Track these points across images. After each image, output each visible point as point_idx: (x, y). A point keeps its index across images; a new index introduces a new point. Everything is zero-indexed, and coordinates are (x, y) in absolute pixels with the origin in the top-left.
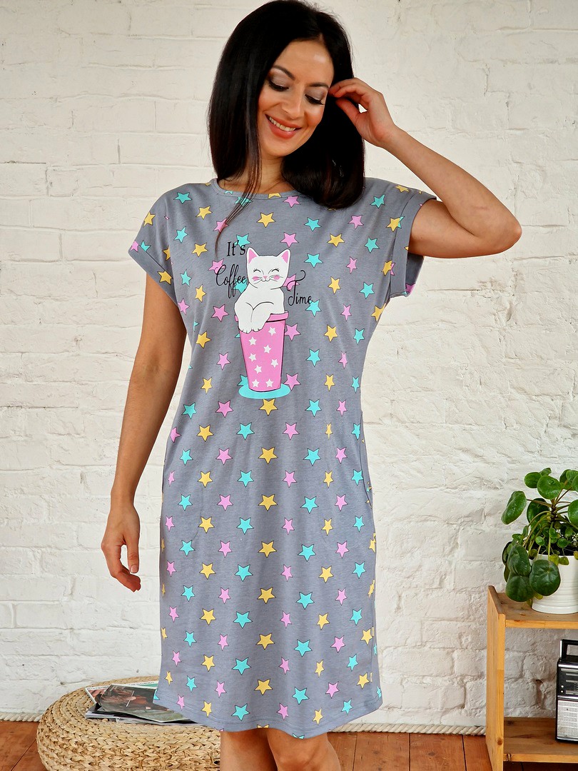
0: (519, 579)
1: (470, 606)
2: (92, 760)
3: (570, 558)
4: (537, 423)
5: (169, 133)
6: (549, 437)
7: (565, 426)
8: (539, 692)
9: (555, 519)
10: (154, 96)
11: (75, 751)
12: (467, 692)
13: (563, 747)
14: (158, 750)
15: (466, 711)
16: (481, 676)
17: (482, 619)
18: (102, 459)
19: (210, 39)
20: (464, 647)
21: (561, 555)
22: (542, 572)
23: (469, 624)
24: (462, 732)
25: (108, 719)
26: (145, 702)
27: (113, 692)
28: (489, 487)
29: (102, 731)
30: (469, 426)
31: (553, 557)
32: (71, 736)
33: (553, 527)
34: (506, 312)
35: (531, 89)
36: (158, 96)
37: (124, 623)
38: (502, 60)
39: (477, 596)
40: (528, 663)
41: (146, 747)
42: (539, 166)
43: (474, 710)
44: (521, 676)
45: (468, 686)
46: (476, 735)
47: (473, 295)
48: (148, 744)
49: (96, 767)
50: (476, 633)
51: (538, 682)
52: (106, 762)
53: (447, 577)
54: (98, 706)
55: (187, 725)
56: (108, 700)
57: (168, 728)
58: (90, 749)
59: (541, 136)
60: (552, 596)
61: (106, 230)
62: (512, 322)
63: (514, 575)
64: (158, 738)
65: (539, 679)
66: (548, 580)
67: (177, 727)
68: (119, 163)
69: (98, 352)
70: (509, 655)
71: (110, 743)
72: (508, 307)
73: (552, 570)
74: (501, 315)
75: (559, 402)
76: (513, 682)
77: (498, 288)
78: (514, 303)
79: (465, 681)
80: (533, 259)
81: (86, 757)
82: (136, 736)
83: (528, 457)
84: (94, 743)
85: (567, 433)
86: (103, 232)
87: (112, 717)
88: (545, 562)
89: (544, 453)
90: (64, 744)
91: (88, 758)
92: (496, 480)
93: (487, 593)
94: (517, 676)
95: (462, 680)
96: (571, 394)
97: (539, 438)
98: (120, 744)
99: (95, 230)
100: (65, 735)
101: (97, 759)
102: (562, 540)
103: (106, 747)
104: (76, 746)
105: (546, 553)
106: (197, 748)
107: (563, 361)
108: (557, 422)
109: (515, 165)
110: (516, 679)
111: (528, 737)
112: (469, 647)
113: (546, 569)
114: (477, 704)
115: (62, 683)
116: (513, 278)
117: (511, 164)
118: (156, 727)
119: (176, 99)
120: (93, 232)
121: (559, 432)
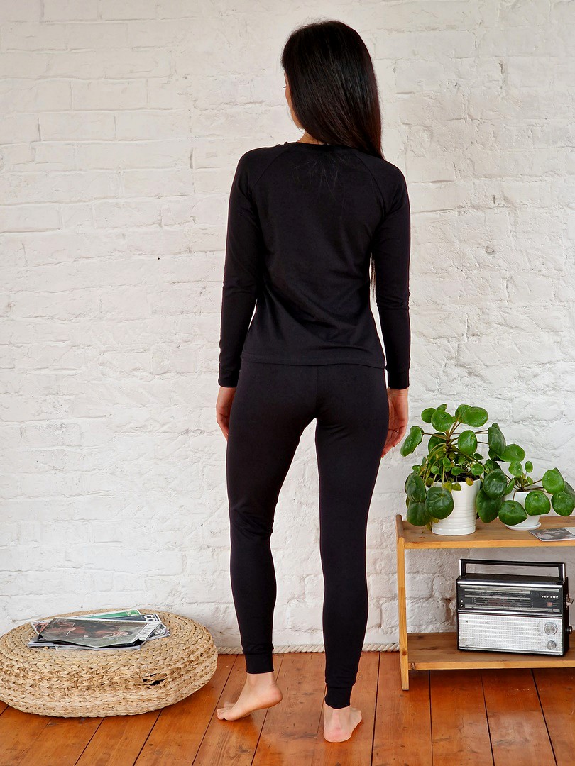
0: (417, 505)
1: (382, 534)
2: (32, 682)
3: (462, 484)
4: (436, 364)
5: (84, 110)
6: (447, 376)
7: (461, 366)
8: (448, 610)
9: (450, 450)
10: (69, 77)
11: (17, 675)
12: (383, 612)
13: (464, 655)
14: (91, 671)
15: (383, 630)
16: (394, 598)
17: (393, 545)
18: (39, 414)
19: (118, 22)
20: (379, 571)
21: (455, 481)
22: (436, 498)
23: (382, 550)
24: (379, 649)
25: (49, 647)
26: (83, 631)
27: (55, 624)
29: (41, 657)
31: (447, 484)
32: (14, 663)
33: (448, 457)
35: (415, 55)
36: (72, 77)
37: (67, 563)
38: (388, 30)
39: (388, 525)
40: (437, 583)
41: (80, 669)
42: (426, 127)
43: (390, 629)
44: (432, 596)
45: (384, 606)
46: (392, 652)
48: (81, 666)
49: (37, 689)
50: (389, 558)
51: (448, 600)
52: (45, 684)
54: (40, 637)
55: (119, 649)
56: (50, 631)
57: (101, 652)
58: (31, 673)
59: (426, 98)
60: (447, 519)
61: (32, 203)
63: (413, 502)
64: (90, 661)
65: (448, 597)
66: (441, 504)
67: (109, 651)
68: (40, 140)
69: (32, 317)
70: (419, 577)
71: (48, 667)
73: (445, 496)
75: (455, 344)
76: (424, 602)
79: (381, 602)
80: (425, 213)
81: (27, 680)
82: (71, 660)
83: (429, 395)
84: (34, 668)
85: (463, 372)
86: (28, 205)
87: (52, 645)
88: (440, 489)
89: (443, 391)
90: (8, 671)
91: (29, 682)
93: (395, 521)
94: (428, 596)
95: (378, 602)
96: (465, 335)
97: (438, 377)
98: (56, 667)
99: (22, 203)
100: (9, 663)
101: (37, 681)
102: (456, 468)
103: (44, 670)
104: (18, 672)
105: (441, 481)
106: (126, 668)
107: (457, 306)
108: (454, 362)
109: (404, 126)
110: (427, 599)
111: (434, 648)
112: (383, 572)
113: (440, 495)
114: (393, 623)
115: (13, 621)
117: (399, 125)
118: (90, 652)
119: (90, 79)
120: (19, 206)
121: (455, 371)
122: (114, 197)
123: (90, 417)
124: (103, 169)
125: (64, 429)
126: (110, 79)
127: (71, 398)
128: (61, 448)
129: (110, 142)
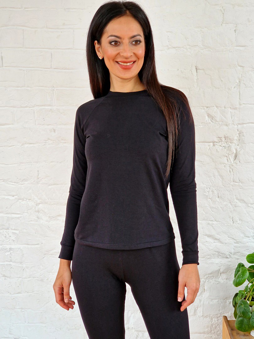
0: (243, 319)
1: (212, 325)
4: (252, 220)
5: (32, 48)
10: (23, 26)
17: (219, 333)
23: (211, 335)
28: (223, 257)
30: (211, 222)
34: (234, 155)
35: (249, 22)
36: (25, 26)
37: (10, 336)
38: (232, 4)
39: (216, 319)
47: (214, 145)
53: (199, 309)
62: (237, 161)
63: (240, 317)
68: (3, 66)
72: (235, 152)
74: (230, 157)
77: (229, 141)
78: (238, 150)
80: (250, 124)
83: (246, 240)
92: (227, 253)
93: (222, 320)
109: (239, 68)
116: (238, 135)
117: (236, 67)
119: (36, 28)
122: (49, 105)
123: (28, 244)
124: (43, 87)
125: (12, 252)
126: (50, 28)
127: (17, 232)
128: (9, 263)
129: (48, 69)
